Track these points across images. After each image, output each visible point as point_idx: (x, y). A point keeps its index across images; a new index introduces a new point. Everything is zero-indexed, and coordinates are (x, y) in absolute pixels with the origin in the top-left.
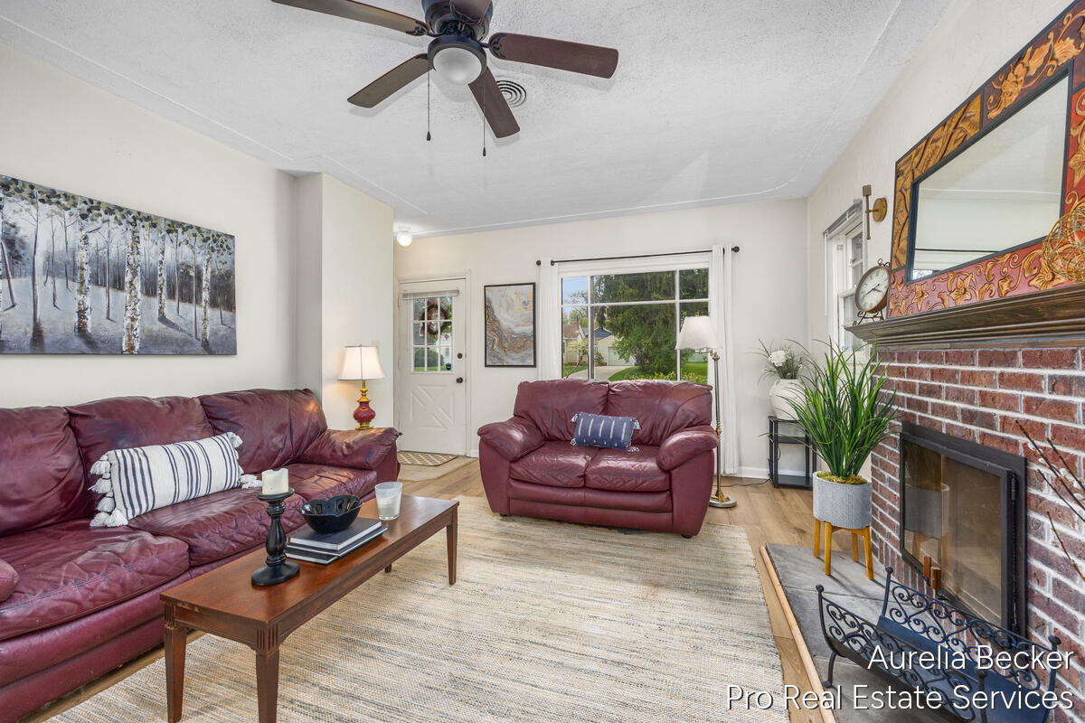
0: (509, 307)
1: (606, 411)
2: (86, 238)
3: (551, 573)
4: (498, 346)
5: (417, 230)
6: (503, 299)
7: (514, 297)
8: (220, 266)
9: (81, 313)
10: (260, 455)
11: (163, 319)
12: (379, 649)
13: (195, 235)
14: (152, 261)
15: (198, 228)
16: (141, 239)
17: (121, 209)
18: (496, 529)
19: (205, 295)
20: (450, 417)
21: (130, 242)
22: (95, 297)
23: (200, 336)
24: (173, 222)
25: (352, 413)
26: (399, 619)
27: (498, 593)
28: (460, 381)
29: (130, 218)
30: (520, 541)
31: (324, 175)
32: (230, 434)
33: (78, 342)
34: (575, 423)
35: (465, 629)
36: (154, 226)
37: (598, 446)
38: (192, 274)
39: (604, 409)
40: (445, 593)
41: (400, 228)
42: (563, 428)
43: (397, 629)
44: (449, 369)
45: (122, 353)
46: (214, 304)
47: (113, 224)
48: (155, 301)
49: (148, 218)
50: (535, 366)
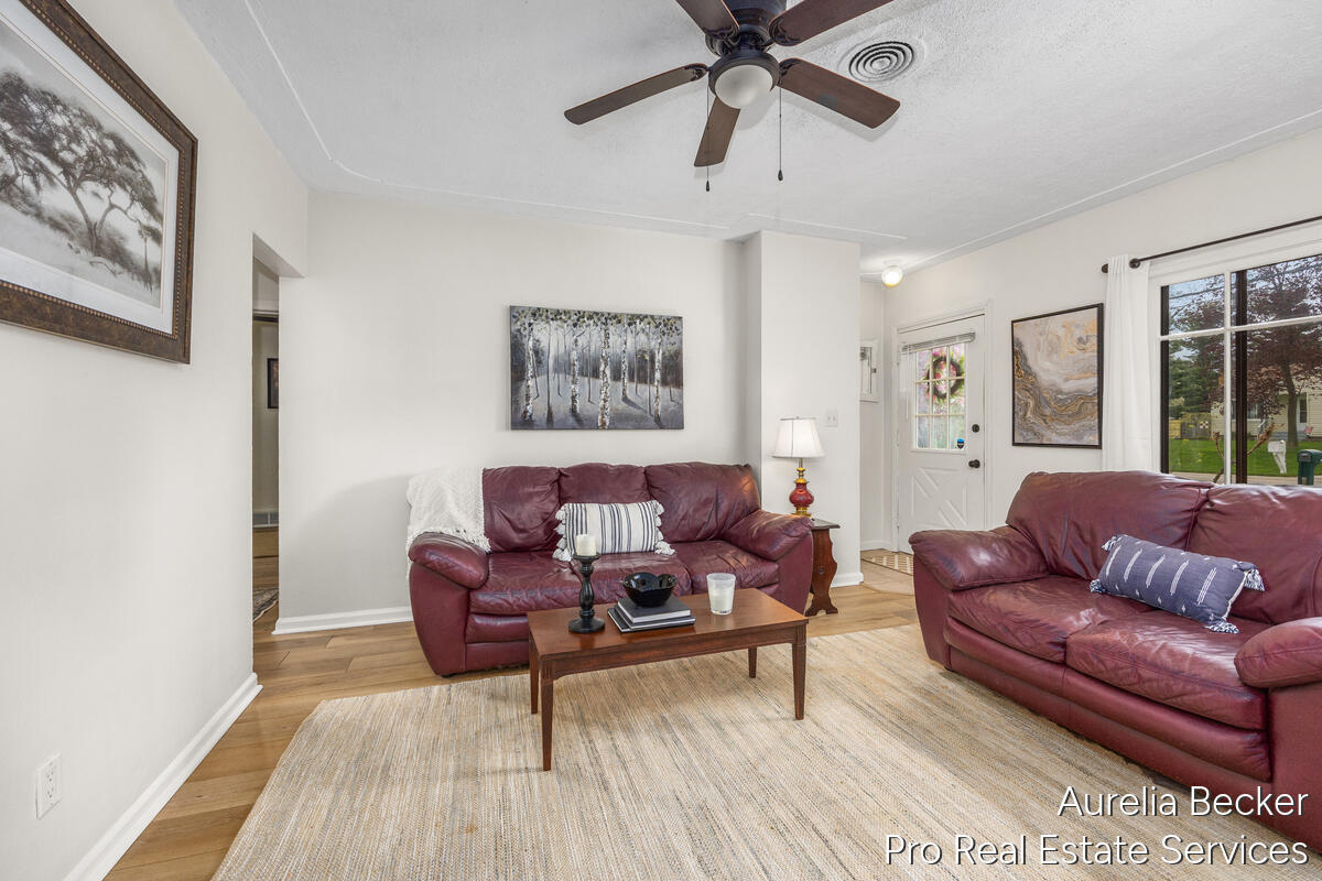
0: (1053, 349)
1: (1187, 542)
2: (576, 341)
3: (936, 769)
4: (1034, 413)
5: (910, 260)
6: (1041, 339)
7: (1061, 332)
8: (670, 347)
9: (573, 398)
10: (684, 526)
11: (625, 399)
12: (676, 741)
13: (649, 323)
14: (619, 351)
15: (652, 317)
16: (611, 336)
17: (597, 314)
18: (920, 681)
19: (658, 375)
20: (962, 515)
21: (603, 339)
22: (582, 386)
23: (653, 413)
24: (633, 316)
25: (789, 494)
26: (717, 725)
27: (838, 754)
28: (975, 464)
29: (603, 319)
30: (935, 709)
31: (763, 232)
32: (654, 502)
33: (571, 420)
34: (1108, 552)
35: (762, 770)
36: (619, 322)
37: (1143, 604)
38: (647, 358)
39: (1186, 536)
40: (782, 725)
41: (885, 263)
42: (1087, 559)
43: (706, 733)
44: (961, 447)
45: (598, 428)
46: (664, 382)
47: (592, 328)
48: (621, 383)
49: (615, 317)
50: (1099, 447)
